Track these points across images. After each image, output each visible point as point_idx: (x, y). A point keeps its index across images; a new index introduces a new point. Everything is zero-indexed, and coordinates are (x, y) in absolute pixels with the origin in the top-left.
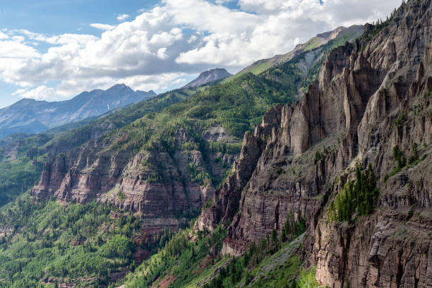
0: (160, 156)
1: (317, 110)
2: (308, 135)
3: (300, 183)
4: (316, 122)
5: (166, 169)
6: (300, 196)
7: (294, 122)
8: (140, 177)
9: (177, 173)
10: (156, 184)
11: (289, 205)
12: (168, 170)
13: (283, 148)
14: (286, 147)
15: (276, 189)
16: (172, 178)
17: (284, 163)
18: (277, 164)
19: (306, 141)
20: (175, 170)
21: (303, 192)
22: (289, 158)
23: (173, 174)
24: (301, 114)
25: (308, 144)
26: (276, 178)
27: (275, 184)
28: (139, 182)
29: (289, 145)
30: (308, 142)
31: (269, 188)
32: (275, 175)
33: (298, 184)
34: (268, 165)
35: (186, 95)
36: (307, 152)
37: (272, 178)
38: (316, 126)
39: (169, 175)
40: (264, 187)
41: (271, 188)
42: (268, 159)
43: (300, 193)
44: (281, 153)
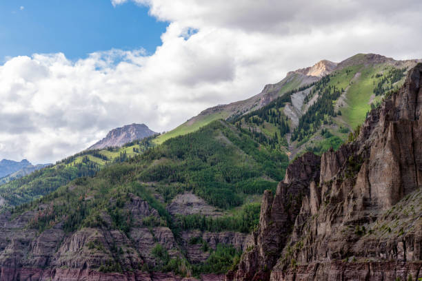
0: (112, 235)
1: (410, 146)
2: (399, 181)
3: (404, 242)
4: (410, 162)
5: (122, 253)
6: (405, 260)
7: (375, 164)
8: (88, 265)
9: (140, 260)
10: (113, 273)
11: (388, 273)
12: (126, 255)
13: (359, 201)
14: (365, 199)
15: (362, 254)
16: (133, 265)
17: (365, 220)
18: (354, 222)
19: (397, 189)
20: (135, 255)
21: (410, 254)
22: (371, 213)
23: (134, 260)
24: (388, 152)
25: (399, 193)
26: (356, 240)
27: (358, 247)
28: (87, 271)
29: (368, 196)
30: (400, 189)
31: (350, 254)
32: (354, 236)
33: (400, 244)
34: (337, 225)
35: (105, 158)
36: (400, 204)
37: (351, 241)
38: (411, 168)
39: (128, 261)
40: (341, 252)
41: (351, 254)
42: (336, 217)
43: (405, 256)
44: (359, 207)
